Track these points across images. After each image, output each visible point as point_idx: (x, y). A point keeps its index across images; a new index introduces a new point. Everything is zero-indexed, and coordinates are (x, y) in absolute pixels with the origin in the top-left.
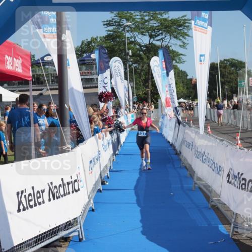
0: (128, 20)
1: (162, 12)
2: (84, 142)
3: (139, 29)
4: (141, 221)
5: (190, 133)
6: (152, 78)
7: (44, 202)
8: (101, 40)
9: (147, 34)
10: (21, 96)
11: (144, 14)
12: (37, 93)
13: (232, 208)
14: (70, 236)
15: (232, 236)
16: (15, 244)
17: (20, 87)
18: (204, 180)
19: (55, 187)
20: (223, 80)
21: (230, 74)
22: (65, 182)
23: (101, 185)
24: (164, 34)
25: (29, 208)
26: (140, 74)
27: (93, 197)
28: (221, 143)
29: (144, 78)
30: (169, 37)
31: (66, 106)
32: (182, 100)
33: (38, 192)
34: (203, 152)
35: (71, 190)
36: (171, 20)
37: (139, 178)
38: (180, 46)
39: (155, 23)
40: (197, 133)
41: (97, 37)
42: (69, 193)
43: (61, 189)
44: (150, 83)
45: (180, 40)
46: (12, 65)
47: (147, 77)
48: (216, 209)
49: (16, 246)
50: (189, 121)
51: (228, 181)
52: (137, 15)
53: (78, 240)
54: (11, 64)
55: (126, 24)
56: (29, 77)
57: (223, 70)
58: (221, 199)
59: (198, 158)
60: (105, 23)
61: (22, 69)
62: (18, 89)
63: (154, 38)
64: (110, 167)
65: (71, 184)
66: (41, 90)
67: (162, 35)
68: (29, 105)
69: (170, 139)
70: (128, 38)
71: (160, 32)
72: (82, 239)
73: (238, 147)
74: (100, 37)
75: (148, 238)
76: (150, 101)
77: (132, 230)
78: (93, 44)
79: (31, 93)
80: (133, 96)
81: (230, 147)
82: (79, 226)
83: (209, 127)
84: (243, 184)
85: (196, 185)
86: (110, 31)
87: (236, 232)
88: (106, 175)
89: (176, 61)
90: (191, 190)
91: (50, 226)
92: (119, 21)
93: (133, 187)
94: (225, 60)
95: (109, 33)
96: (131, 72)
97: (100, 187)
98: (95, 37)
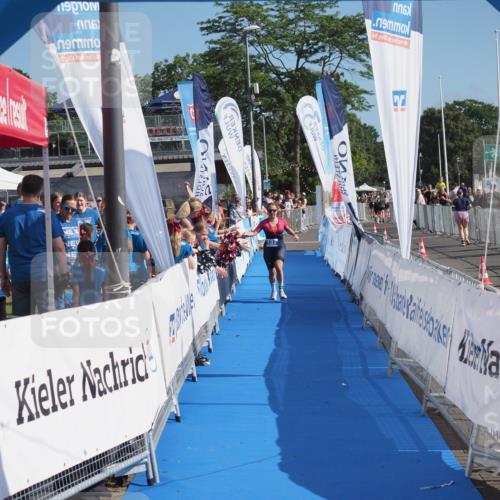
0: (251, 20)
1: (324, 2)
2: (159, 276)
3: (277, 39)
4: (279, 442)
5: (381, 255)
6: (304, 140)
7: (72, 403)
8: (195, 61)
9: (293, 49)
10: (26, 179)
11: (287, 7)
12: (60, 173)
13: (469, 415)
14: (128, 473)
15: (469, 475)
16: (13, 491)
17: (26, 162)
18: (411, 355)
19: (97, 371)
20: (452, 145)
21: (467, 131)
22: (118, 359)
23: (194, 366)
24: (328, 49)
25: (41, 414)
26: (277, 132)
27: (178, 392)
28: (446, 277)
29: (286, 140)
30: (338, 54)
31: (120, 199)
32: (365, 187)
33: (61, 381)
34: (408, 297)
35: (130, 378)
36: (341, 20)
37: (274, 350)
38: (362, 74)
39: (309, 27)
40: (397, 256)
41: (188, 55)
42: (126, 383)
43: (109, 375)
44: (299, 151)
45: (362, 61)
46: (6, 115)
47: (292, 138)
48: (435, 415)
49: (14, 496)
50: (380, 231)
51: (461, 358)
52: (272, 10)
53: (146, 483)
54: (5, 111)
55: (247, 28)
56: (42, 140)
57: (452, 124)
58: (448, 396)
59: (398, 309)
60: (205, 26)
61: (28, 123)
62: (21, 165)
63: (306, 58)
64: (215, 327)
65: (130, 365)
66: (71, 166)
67: (324, 51)
68: (42, 198)
69: (340, 269)
70: (252, 56)
71: (320, 44)
72: (154, 480)
73: (482, 285)
74: (194, 56)
75: (293, 478)
76: (298, 189)
77: (259, 461)
78: (179, 70)
79: (46, 174)
80: (263, 178)
81: (466, 285)
82: (147, 452)
83: (422, 244)
84: (492, 364)
85: (395, 367)
86: (215, 43)
87: (480, 465)
88: (206, 344)
89: (353, 106)
90: (384, 376)
91: (85, 453)
92: (232, 21)
93: (261, 371)
94: (456, 103)
95: (212, 46)
96: (258, 127)
97: (193, 369)
98: (183, 55)
